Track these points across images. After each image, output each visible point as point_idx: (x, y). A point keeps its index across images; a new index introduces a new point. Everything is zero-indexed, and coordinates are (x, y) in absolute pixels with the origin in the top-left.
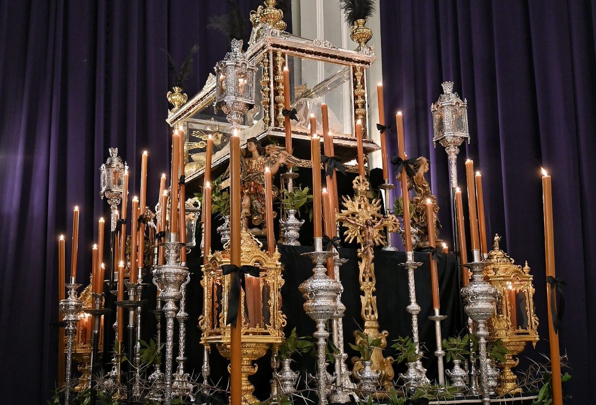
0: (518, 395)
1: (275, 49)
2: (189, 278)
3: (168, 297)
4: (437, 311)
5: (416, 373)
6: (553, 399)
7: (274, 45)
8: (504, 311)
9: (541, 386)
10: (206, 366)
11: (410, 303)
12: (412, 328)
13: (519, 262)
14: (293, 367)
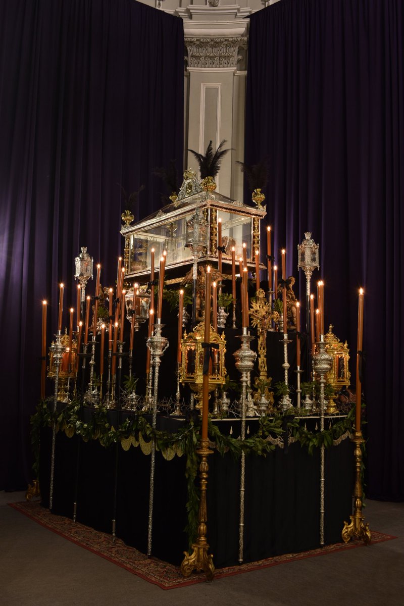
0: (337, 414)
1: (212, 207)
2: (168, 345)
3: (156, 355)
4: (299, 367)
5: (286, 401)
6: (355, 417)
7: (211, 205)
8: (333, 368)
9: (350, 409)
10: (178, 394)
11: (284, 363)
12: (284, 377)
13: (342, 341)
14: (228, 397)
